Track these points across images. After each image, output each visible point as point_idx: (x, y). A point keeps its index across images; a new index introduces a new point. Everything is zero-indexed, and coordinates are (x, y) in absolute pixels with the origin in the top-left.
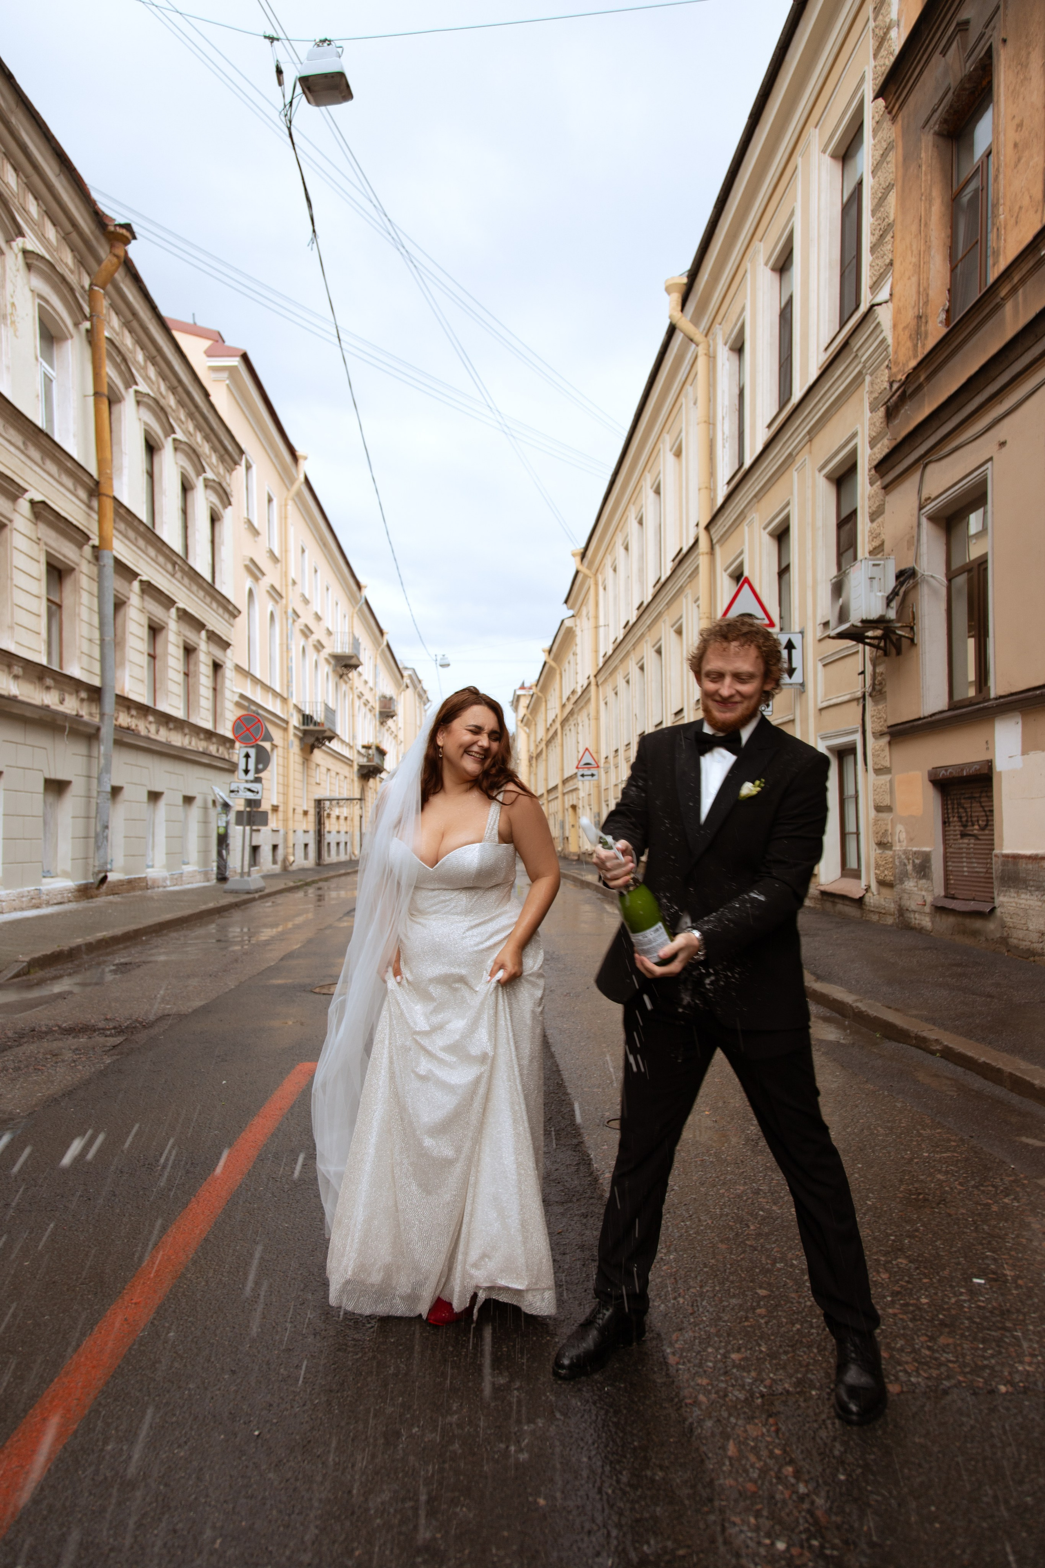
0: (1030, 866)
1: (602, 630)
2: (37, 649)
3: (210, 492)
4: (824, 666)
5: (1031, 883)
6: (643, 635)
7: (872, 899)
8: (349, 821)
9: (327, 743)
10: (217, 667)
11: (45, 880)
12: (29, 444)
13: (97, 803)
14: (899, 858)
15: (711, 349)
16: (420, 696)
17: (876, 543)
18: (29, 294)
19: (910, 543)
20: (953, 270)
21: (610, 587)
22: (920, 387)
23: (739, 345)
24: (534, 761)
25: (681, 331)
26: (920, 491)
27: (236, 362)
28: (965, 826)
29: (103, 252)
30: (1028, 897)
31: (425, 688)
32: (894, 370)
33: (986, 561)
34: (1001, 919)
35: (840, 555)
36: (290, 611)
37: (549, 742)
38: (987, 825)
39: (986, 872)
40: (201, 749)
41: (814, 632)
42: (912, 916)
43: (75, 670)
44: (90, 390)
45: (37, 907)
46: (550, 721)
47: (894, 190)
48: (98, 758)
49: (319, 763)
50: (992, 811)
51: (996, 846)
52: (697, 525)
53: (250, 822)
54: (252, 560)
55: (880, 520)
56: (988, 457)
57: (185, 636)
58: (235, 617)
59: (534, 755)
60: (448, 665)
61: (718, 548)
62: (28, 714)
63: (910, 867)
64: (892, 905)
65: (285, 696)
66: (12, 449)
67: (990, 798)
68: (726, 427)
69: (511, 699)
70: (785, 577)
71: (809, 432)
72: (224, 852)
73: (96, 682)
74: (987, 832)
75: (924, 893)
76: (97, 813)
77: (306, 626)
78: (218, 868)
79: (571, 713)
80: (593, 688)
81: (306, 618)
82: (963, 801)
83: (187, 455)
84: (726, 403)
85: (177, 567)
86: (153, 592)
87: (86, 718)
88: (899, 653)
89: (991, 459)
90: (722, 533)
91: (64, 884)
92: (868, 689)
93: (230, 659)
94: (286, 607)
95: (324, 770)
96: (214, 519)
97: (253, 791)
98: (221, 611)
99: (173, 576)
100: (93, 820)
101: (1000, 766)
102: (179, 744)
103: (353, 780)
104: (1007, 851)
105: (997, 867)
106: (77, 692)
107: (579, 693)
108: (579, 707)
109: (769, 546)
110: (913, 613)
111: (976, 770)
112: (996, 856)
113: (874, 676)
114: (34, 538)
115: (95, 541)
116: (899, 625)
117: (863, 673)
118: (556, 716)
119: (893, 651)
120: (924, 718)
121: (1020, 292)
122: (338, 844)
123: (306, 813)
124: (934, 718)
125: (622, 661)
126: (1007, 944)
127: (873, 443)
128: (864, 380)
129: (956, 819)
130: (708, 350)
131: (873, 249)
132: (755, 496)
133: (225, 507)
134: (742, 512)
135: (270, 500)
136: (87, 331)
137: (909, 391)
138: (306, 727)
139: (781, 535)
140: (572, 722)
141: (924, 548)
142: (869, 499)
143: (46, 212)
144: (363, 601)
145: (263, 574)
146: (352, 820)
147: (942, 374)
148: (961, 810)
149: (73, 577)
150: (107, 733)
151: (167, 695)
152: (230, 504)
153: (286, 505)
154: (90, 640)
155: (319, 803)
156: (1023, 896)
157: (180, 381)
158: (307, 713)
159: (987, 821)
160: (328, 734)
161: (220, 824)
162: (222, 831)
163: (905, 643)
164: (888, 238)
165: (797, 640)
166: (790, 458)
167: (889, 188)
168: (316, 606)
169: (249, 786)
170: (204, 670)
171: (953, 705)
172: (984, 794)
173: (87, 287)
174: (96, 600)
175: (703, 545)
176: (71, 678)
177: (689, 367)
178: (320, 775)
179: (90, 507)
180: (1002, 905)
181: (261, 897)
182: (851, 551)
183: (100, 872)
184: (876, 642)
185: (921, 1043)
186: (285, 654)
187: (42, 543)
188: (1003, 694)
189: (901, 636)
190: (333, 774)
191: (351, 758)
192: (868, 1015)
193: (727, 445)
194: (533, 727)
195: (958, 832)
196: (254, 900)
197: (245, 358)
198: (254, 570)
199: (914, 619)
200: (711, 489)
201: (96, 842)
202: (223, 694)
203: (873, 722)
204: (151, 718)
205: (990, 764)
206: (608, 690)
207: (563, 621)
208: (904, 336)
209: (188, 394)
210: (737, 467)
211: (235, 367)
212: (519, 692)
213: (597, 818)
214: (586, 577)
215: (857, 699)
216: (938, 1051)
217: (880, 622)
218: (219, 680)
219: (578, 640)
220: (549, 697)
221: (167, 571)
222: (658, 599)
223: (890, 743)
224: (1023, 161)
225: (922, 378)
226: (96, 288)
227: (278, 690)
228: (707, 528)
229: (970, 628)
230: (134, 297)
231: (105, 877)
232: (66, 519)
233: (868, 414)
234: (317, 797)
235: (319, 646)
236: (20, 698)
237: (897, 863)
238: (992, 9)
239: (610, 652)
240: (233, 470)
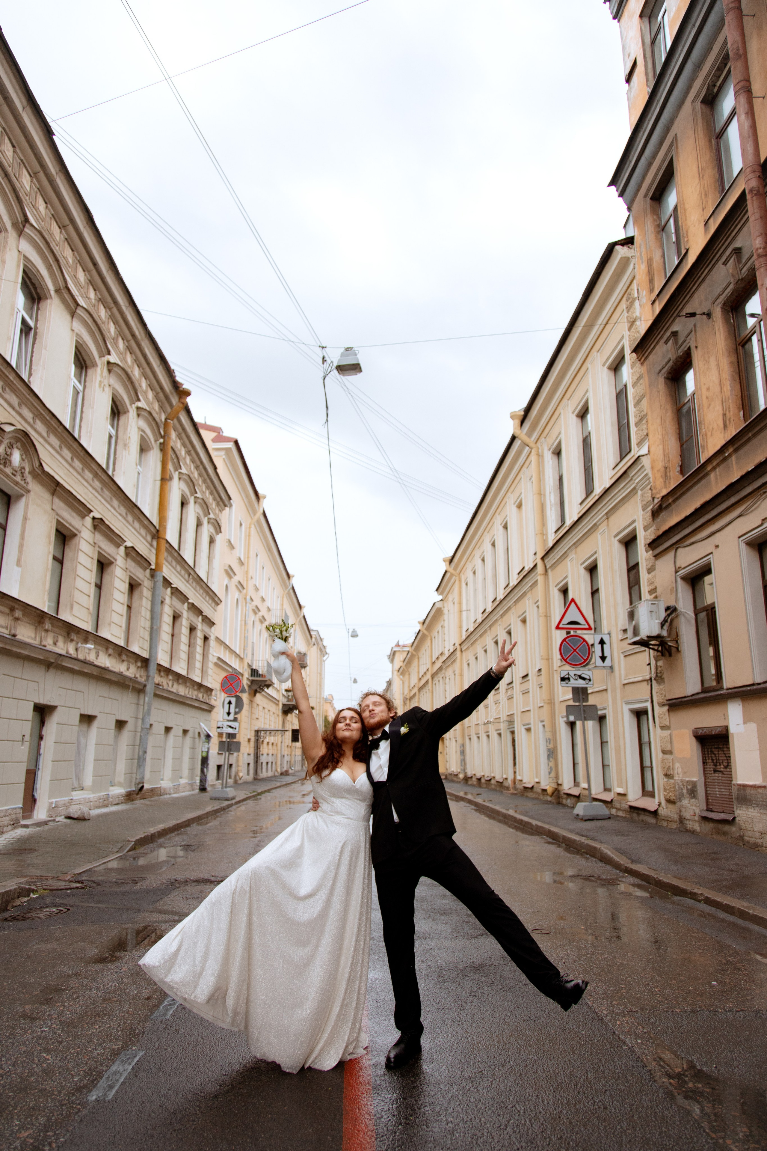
0: (752, 792)
1: (464, 614)
2: (119, 636)
3: (210, 526)
4: (625, 656)
5: (754, 802)
6: (496, 621)
7: (662, 812)
8: (274, 746)
9: (266, 690)
10: (206, 638)
11: (111, 788)
12: (128, 514)
13: (141, 736)
14: (678, 784)
15: (540, 451)
16: (321, 650)
17: (652, 587)
18: (136, 429)
19: (671, 590)
20: (681, 446)
21: (471, 584)
22: (669, 505)
23: (558, 451)
24: (408, 702)
25: (520, 439)
26: (675, 562)
27: (231, 445)
28: (716, 765)
29: (174, 400)
30: (752, 810)
31: (325, 644)
32: (654, 491)
33: (714, 608)
34: (739, 824)
35: (630, 588)
36: (248, 598)
37: (420, 689)
38: (728, 766)
39: (730, 795)
40: (194, 697)
41: (617, 635)
42: (688, 822)
43: (135, 648)
44: (159, 477)
45: (106, 806)
46: (421, 673)
47: (645, 398)
48: (144, 706)
49: (258, 703)
50: (730, 757)
51: (733, 779)
52: (535, 554)
53: (229, 750)
54: (230, 567)
55: (653, 573)
56: (710, 552)
57: (191, 621)
58: (218, 604)
59: (408, 697)
60: (357, 636)
61: (549, 571)
62: (113, 678)
63: (685, 791)
64: (676, 816)
65: (242, 656)
66: (120, 518)
67: (728, 748)
68: (551, 498)
69: (389, 653)
70: (596, 596)
71: (606, 514)
72: (205, 769)
73: (145, 655)
74: (728, 770)
75: (694, 808)
76: (140, 743)
77: (257, 607)
78: (201, 781)
79: (440, 669)
80: (458, 653)
81: (257, 602)
82: (713, 750)
83: (202, 507)
84: (552, 484)
85: (191, 577)
86: (178, 594)
87: (139, 679)
88: (670, 655)
89: (712, 553)
90: (552, 563)
91: (119, 791)
92: (654, 676)
93: (214, 633)
94: (246, 595)
95: (261, 708)
96: (212, 541)
97: (232, 728)
98: (210, 602)
99: (188, 582)
100: (137, 747)
101: (732, 730)
102: (182, 693)
103: (278, 715)
104: (740, 782)
105: (735, 792)
106: (136, 662)
107: (447, 655)
108: (447, 665)
109: (585, 576)
110: (677, 632)
111: (719, 731)
112: (734, 785)
113: (656, 667)
114: (125, 568)
115: (153, 567)
116: (669, 639)
117: (649, 664)
118: (428, 670)
119: (667, 654)
120: (688, 697)
121: (717, 470)
122: (267, 763)
123: (249, 740)
124: (693, 697)
125: (481, 636)
126: (743, 840)
127: (646, 529)
128: (637, 492)
129: (710, 761)
130: (538, 452)
131: (637, 425)
132: (574, 544)
133: (217, 534)
134: (566, 552)
135: (241, 525)
136: (161, 444)
137: (664, 506)
138: (253, 678)
139: (592, 569)
140: (440, 675)
141: (680, 595)
142: (646, 560)
143: (149, 385)
144: (291, 586)
145: (235, 574)
146: (277, 745)
147: (680, 501)
148: (713, 755)
149: (139, 589)
150: (150, 688)
151: (179, 661)
152: (221, 532)
153: (250, 528)
154: (144, 628)
155: (257, 732)
156: (750, 810)
157: (202, 462)
158: (254, 668)
159: (728, 763)
160: (267, 683)
161: (203, 750)
162: (204, 754)
163: (674, 650)
164: (644, 422)
165: (606, 639)
166: (595, 527)
167: (642, 397)
168: (262, 593)
169: (230, 724)
170: (200, 642)
171: (704, 690)
172: (725, 746)
173: (163, 420)
174: (149, 603)
175: (540, 568)
176: (134, 653)
177: (525, 458)
178: (259, 712)
179: (151, 545)
180: (739, 816)
181: (236, 803)
182: (637, 587)
183: (140, 783)
184: (656, 648)
185: (693, 896)
186: (243, 627)
187: (128, 571)
188: (730, 687)
189: (670, 646)
190: (266, 711)
191: (278, 699)
192: (664, 882)
193: (553, 509)
194: (407, 676)
195: (712, 769)
196: (232, 805)
197: (236, 443)
198: (230, 572)
199: (677, 635)
200: (543, 533)
201: (138, 762)
202: (208, 657)
203: (657, 696)
204: (170, 677)
205: (726, 728)
206: (469, 655)
207: (434, 604)
208: (658, 475)
209: (205, 469)
210: (560, 524)
211: (230, 449)
212: (395, 649)
213: (462, 748)
214: (452, 575)
215: (647, 680)
216: (702, 900)
217: (658, 637)
218: (206, 648)
219: (446, 617)
220: (420, 655)
221: (185, 579)
222: (508, 599)
223: (668, 710)
224: (712, 406)
225: (670, 501)
226: (169, 421)
227: (238, 652)
228: (543, 558)
229: (710, 644)
230: (185, 421)
231: (143, 787)
232: (141, 555)
233: (641, 512)
234: (256, 729)
235: (263, 620)
236: (111, 669)
237: (677, 787)
238: (689, 331)
239: (471, 629)
240: (223, 510)
